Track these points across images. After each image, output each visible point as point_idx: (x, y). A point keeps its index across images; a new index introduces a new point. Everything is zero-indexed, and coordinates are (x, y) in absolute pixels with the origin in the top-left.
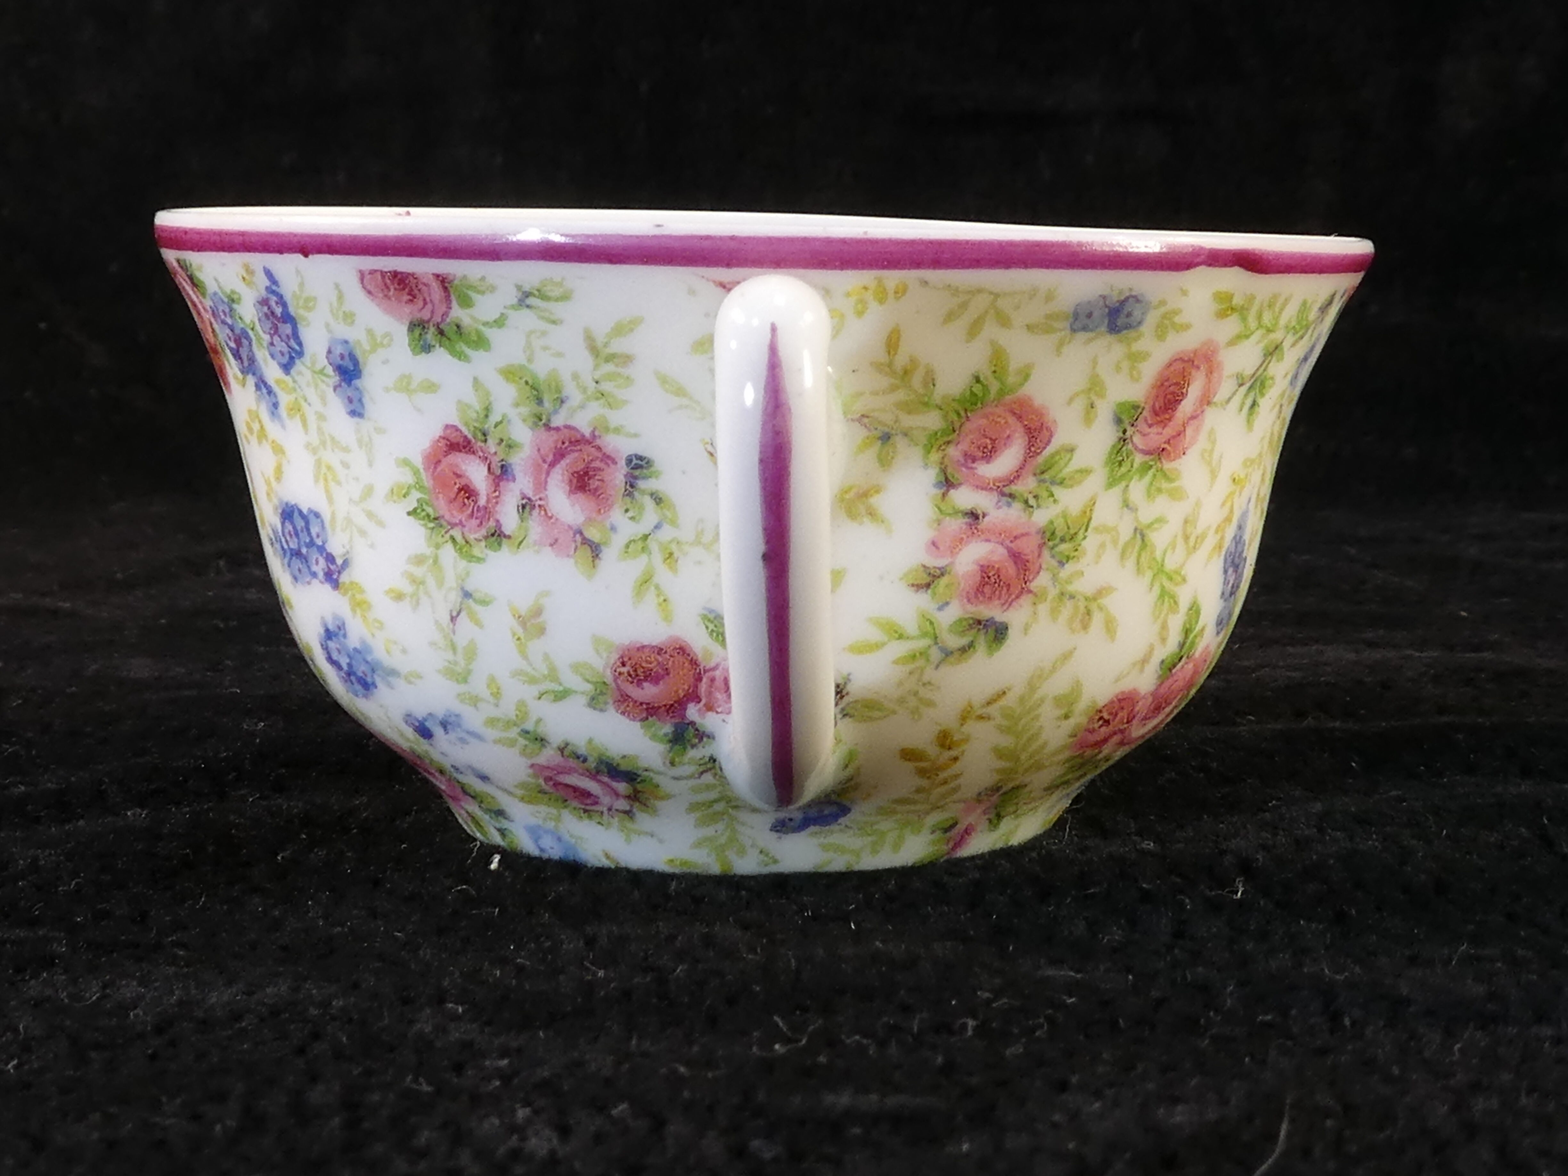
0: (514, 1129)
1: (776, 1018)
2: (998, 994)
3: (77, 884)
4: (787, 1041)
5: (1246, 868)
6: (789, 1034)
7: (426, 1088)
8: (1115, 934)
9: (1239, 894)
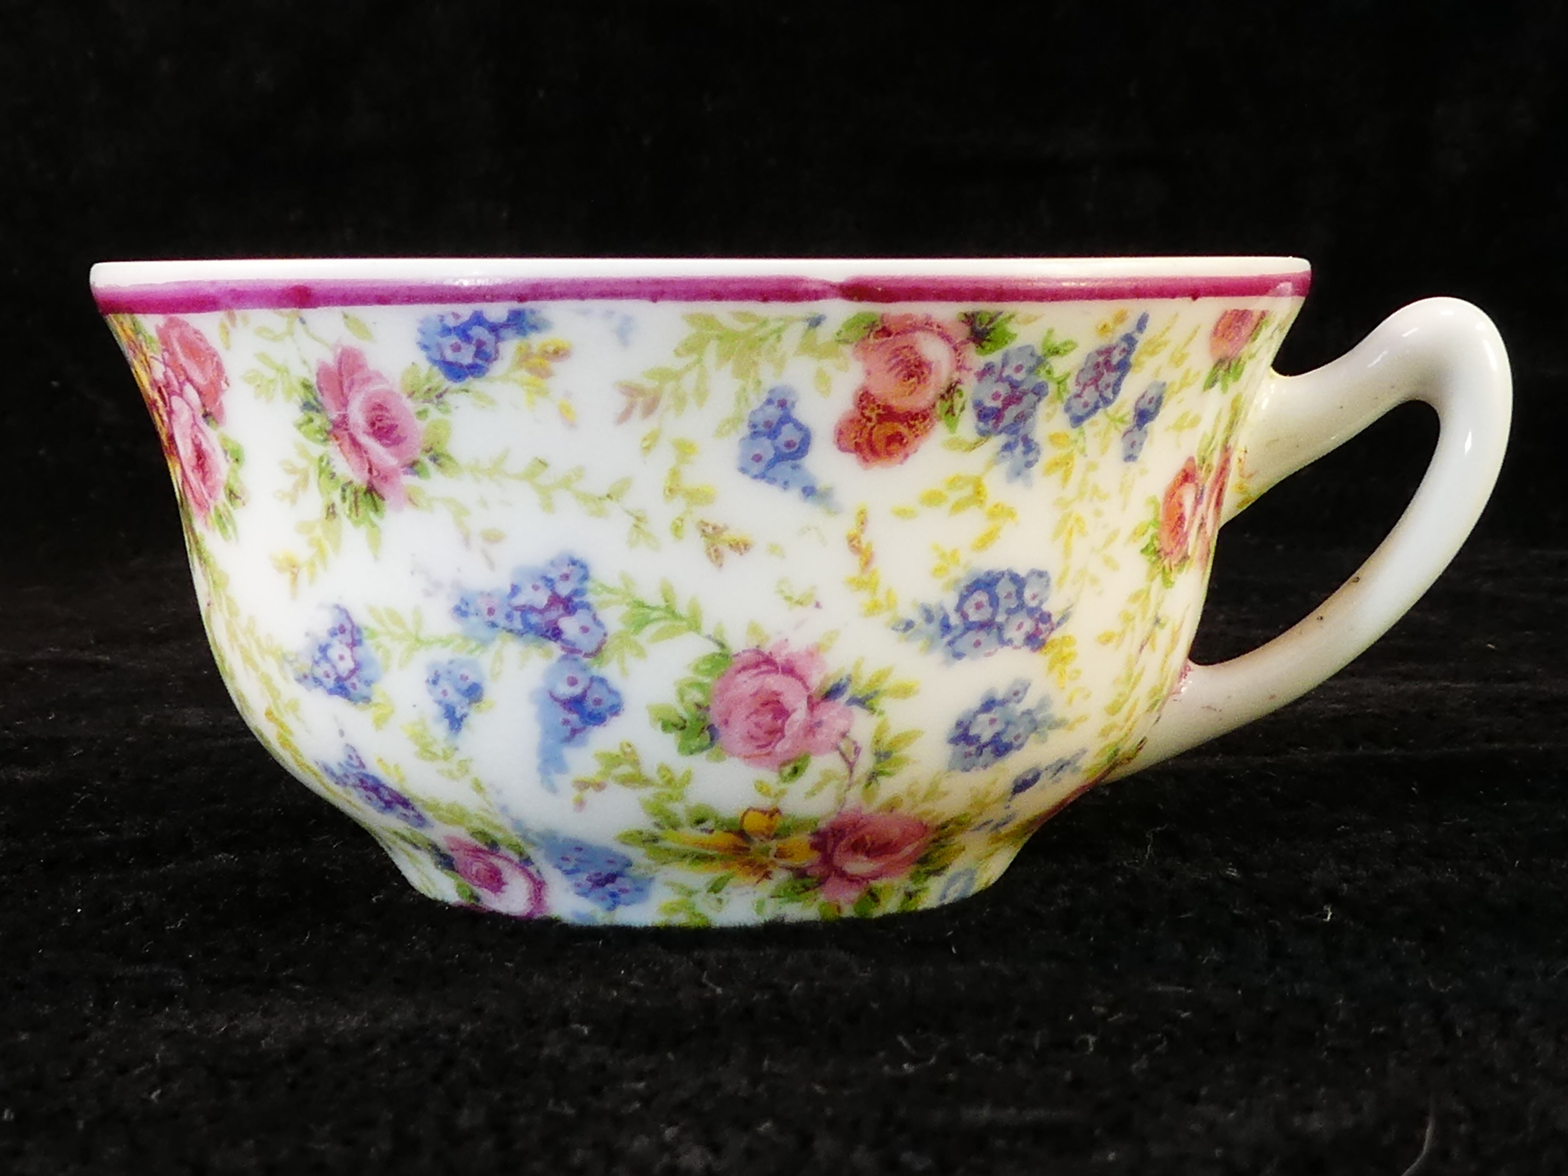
0: (664, 1147)
1: (901, 1038)
2: (1113, 1009)
3: (183, 922)
4: (914, 1061)
5: (1332, 897)
6: (914, 1052)
7: (569, 1111)
8: (1214, 955)
9: (1329, 918)
